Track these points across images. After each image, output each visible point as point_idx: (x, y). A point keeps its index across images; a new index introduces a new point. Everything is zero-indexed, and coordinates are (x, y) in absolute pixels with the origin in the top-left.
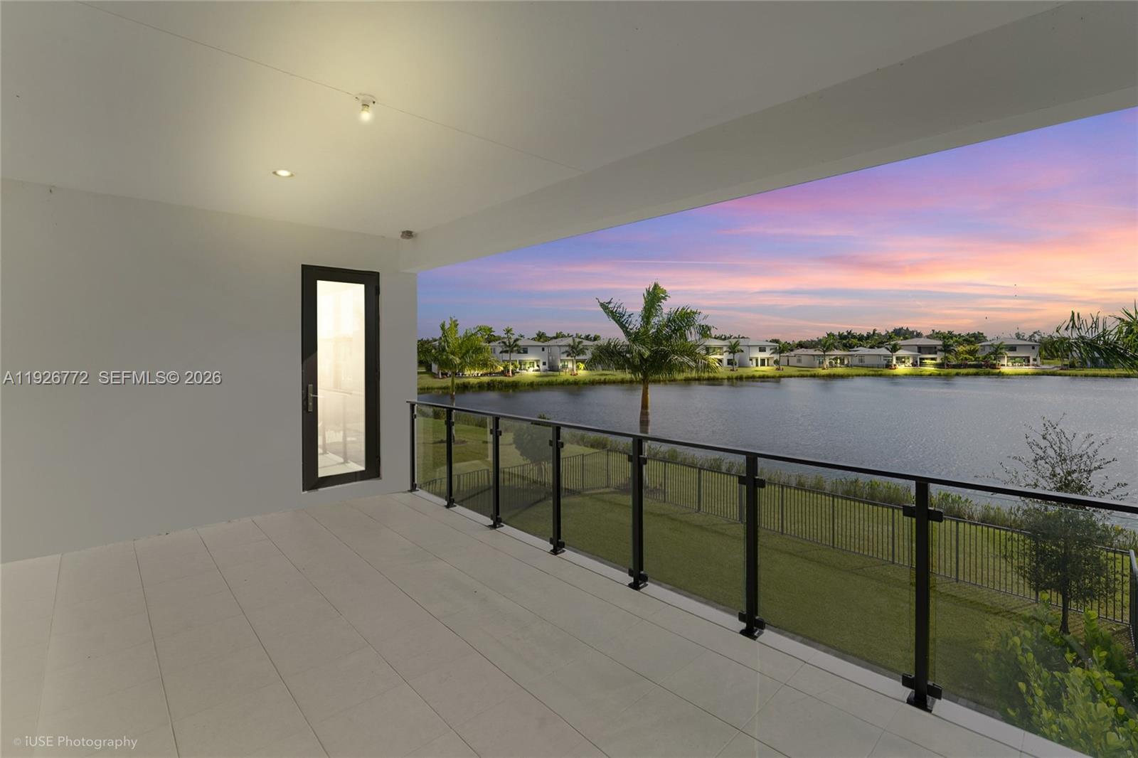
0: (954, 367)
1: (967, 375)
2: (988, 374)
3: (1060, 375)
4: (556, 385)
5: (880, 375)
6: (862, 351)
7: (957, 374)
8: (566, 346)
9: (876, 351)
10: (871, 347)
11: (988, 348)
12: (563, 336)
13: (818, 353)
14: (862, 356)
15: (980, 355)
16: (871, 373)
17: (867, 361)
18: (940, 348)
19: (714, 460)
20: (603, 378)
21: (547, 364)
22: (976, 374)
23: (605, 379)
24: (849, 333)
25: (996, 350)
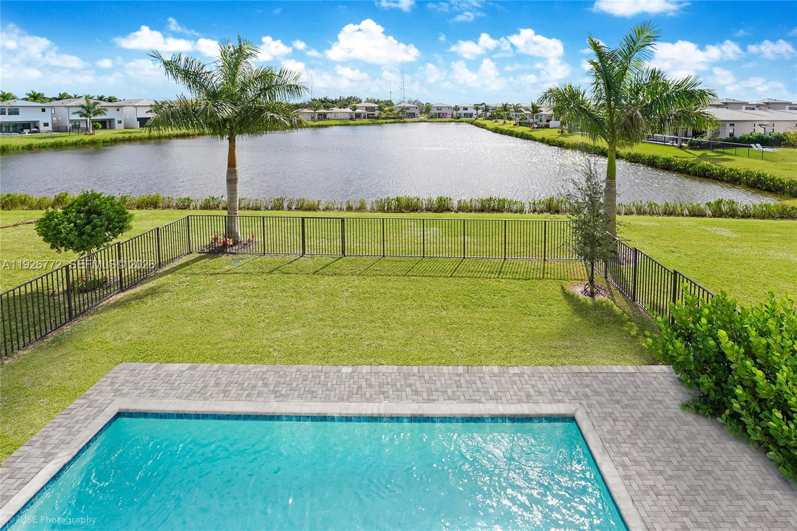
0: (384, 118)
1: (390, 123)
2: (399, 122)
3: (428, 122)
4: (67, 145)
5: (348, 125)
6: (336, 110)
7: (386, 123)
8: (79, 106)
9: (343, 110)
10: (339, 108)
11: (398, 108)
12: (70, 97)
13: (310, 111)
14: (336, 113)
15: (396, 112)
16: (343, 123)
17: (340, 116)
18: (376, 108)
19: (277, 200)
20: (127, 136)
21: (50, 125)
22: (395, 122)
23: (130, 137)
24: (325, 99)
25: (402, 109)
